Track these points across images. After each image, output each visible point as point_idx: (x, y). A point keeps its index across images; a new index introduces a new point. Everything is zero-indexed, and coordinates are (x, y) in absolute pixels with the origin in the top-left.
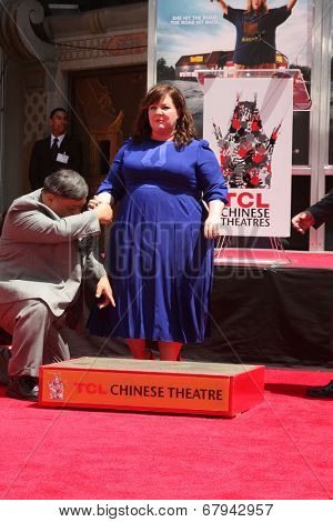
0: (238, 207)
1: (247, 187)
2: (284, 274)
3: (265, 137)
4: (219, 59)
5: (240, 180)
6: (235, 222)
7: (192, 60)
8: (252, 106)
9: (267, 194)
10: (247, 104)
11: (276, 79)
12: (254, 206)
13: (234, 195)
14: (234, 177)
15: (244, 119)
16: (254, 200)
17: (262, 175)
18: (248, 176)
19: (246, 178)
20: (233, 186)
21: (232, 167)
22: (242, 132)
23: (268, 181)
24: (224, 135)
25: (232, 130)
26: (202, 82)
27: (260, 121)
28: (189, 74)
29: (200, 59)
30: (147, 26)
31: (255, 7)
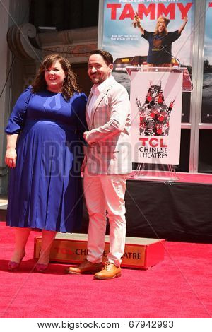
0: (149, 146)
1: (155, 135)
2: (176, 186)
3: (166, 106)
4: (139, 60)
5: (151, 131)
6: (147, 155)
7: (123, 60)
8: (158, 88)
9: (166, 139)
10: (156, 87)
11: (173, 73)
12: (159, 146)
13: (147, 139)
14: (147, 130)
15: (154, 95)
16: (159, 143)
17: (164, 128)
18: (156, 129)
19: (155, 129)
20: (147, 134)
21: (147, 123)
22: (153, 103)
23: (167, 132)
24: (142, 105)
25: (147, 102)
26: (130, 74)
27: (163, 98)
28: (121, 69)
29: (128, 60)
30: (97, 40)
31: (160, 31)
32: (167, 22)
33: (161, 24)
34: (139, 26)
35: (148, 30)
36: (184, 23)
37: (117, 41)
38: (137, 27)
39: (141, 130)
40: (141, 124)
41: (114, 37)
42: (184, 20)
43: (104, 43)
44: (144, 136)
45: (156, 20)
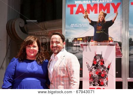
1: (99, 86)
4: (88, 39)
5: (96, 83)
7: (78, 39)
11: (109, 46)
14: (94, 82)
15: (98, 61)
17: (105, 82)
18: (100, 82)
19: (99, 82)
20: (94, 85)
21: (94, 78)
22: (97, 66)
23: (107, 84)
24: (90, 67)
25: (93, 65)
26: (82, 47)
27: (103, 62)
28: (77, 45)
29: (81, 39)
30: (62, 28)
31: (101, 21)
32: (105, 15)
33: (102, 16)
34: (88, 18)
35: (94, 20)
37: (74, 27)
38: (86, 19)
39: (90, 83)
40: (90, 79)
41: (72, 25)
42: (116, 14)
43: (67, 29)
44: (92, 87)
45: (98, 14)
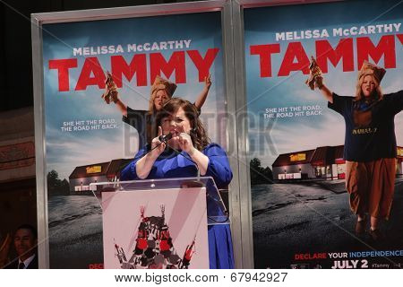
3: (177, 257)
7: (89, 171)
8: (159, 222)
10: (153, 219)
11: (185, 189)
15: (151, 237)
22: (150, 253)
24: (128, 259)
25: (138, 251)
26: (100, 196)
27: (170, 239)
28: (85, 188)
29: (98, 170)
30: (33, 135)
31: (158, 107)
32: (170, 89)
33: (160, 93)
34: (116, 101)
36: (204, 90)
37: (73, 132)
38: (112, 103)
41: (67, 126)
42: (204, 84)
43: (49, 139)
45: (149, 88)
